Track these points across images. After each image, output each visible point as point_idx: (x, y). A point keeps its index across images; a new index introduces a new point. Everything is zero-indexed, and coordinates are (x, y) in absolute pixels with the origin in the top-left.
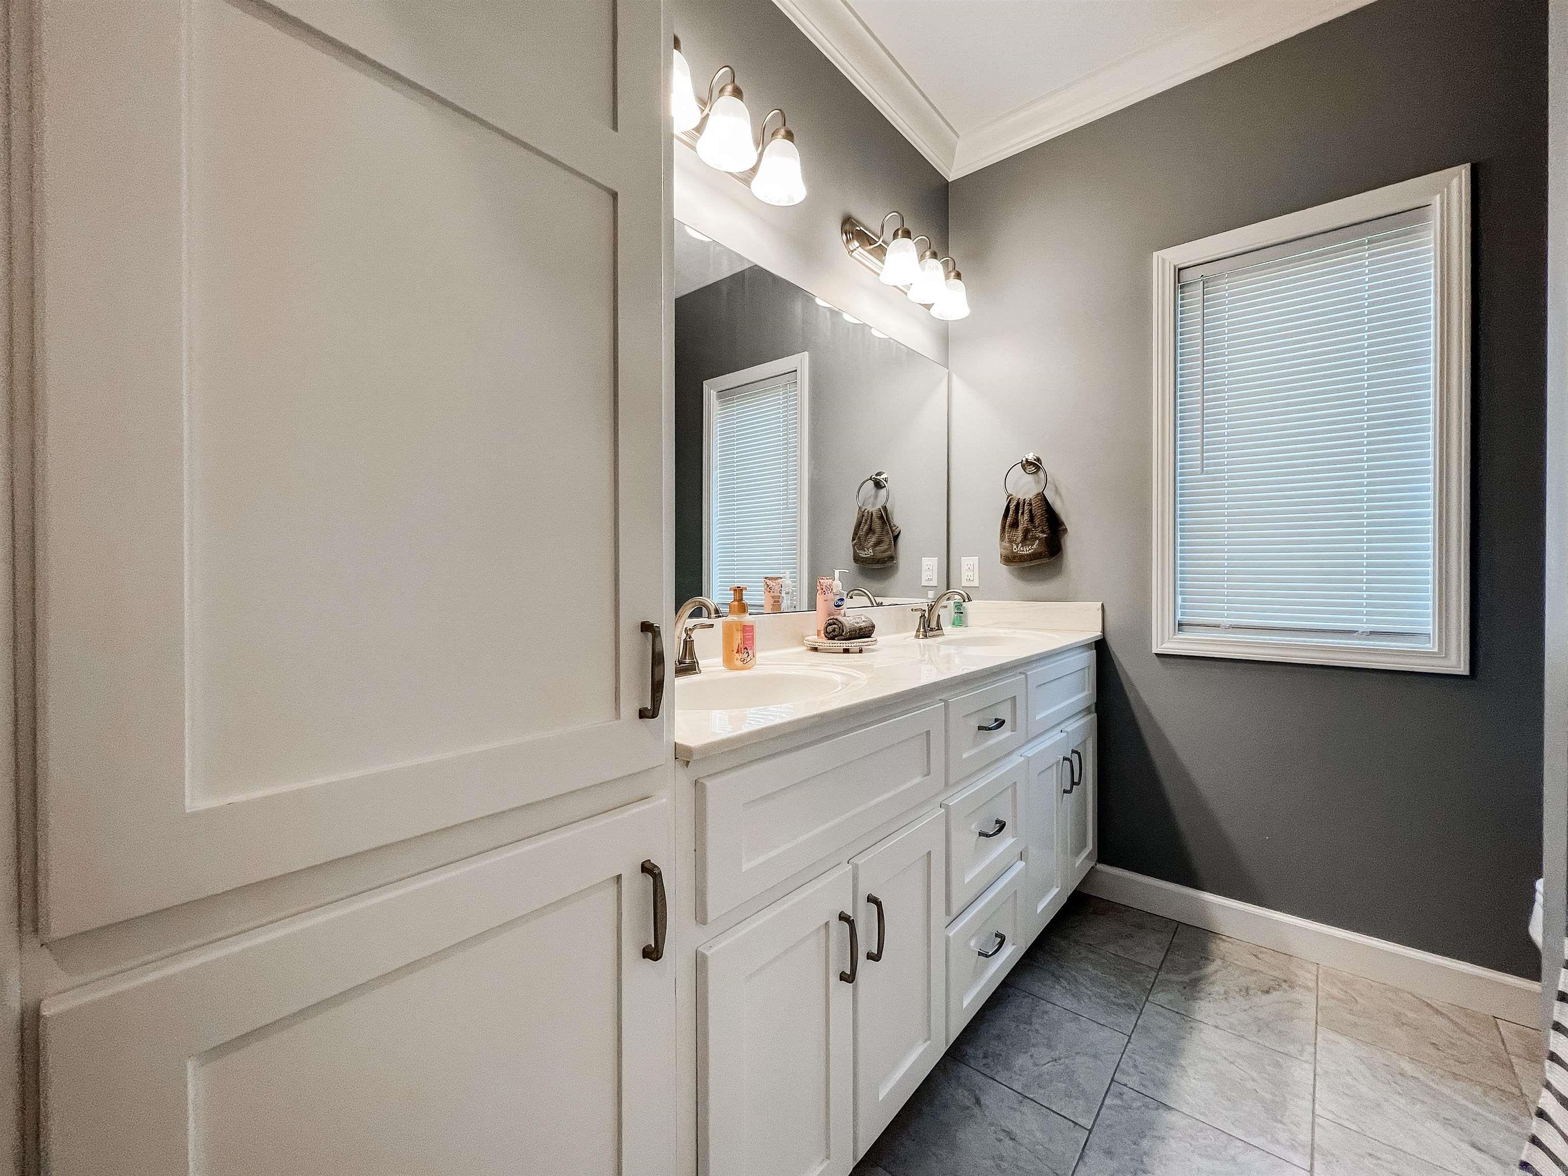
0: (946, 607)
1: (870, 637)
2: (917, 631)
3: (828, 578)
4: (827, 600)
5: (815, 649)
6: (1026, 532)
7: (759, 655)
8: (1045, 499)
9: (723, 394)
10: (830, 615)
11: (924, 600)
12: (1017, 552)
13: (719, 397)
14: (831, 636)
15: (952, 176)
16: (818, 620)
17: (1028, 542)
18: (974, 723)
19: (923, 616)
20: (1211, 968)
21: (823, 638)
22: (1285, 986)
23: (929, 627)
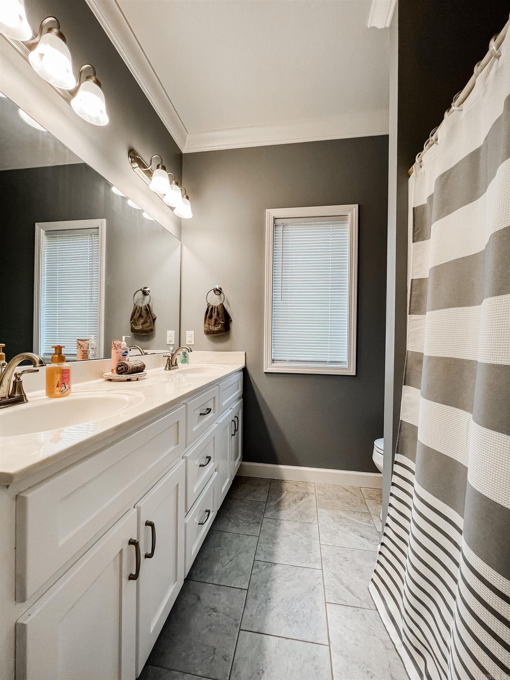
0: (179, 354)
1: (142, 372)
2: (166, 367)
3: (118, 340)
4: (118, 353)
5: (110, 380)
6: (216, 320)
7: (72, 386)
8: (223, 306)
9: (49, 233)
10: (119, 361)
11: (168, 351)
12: (211, 330)
13: (46, 235)
14: (120, 372)
15: (184, 151)
16: (112, 363)
17: (217, 325)
18: (198, 412)
19: (169, 359)
20: (284, 495)
21: (115, 373)
22: (306, 495)
23: (171, 364)
